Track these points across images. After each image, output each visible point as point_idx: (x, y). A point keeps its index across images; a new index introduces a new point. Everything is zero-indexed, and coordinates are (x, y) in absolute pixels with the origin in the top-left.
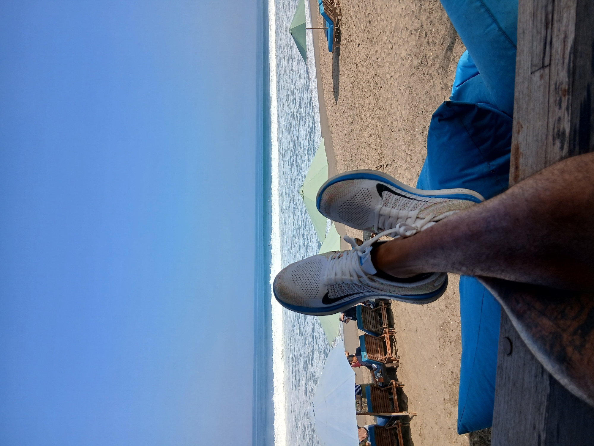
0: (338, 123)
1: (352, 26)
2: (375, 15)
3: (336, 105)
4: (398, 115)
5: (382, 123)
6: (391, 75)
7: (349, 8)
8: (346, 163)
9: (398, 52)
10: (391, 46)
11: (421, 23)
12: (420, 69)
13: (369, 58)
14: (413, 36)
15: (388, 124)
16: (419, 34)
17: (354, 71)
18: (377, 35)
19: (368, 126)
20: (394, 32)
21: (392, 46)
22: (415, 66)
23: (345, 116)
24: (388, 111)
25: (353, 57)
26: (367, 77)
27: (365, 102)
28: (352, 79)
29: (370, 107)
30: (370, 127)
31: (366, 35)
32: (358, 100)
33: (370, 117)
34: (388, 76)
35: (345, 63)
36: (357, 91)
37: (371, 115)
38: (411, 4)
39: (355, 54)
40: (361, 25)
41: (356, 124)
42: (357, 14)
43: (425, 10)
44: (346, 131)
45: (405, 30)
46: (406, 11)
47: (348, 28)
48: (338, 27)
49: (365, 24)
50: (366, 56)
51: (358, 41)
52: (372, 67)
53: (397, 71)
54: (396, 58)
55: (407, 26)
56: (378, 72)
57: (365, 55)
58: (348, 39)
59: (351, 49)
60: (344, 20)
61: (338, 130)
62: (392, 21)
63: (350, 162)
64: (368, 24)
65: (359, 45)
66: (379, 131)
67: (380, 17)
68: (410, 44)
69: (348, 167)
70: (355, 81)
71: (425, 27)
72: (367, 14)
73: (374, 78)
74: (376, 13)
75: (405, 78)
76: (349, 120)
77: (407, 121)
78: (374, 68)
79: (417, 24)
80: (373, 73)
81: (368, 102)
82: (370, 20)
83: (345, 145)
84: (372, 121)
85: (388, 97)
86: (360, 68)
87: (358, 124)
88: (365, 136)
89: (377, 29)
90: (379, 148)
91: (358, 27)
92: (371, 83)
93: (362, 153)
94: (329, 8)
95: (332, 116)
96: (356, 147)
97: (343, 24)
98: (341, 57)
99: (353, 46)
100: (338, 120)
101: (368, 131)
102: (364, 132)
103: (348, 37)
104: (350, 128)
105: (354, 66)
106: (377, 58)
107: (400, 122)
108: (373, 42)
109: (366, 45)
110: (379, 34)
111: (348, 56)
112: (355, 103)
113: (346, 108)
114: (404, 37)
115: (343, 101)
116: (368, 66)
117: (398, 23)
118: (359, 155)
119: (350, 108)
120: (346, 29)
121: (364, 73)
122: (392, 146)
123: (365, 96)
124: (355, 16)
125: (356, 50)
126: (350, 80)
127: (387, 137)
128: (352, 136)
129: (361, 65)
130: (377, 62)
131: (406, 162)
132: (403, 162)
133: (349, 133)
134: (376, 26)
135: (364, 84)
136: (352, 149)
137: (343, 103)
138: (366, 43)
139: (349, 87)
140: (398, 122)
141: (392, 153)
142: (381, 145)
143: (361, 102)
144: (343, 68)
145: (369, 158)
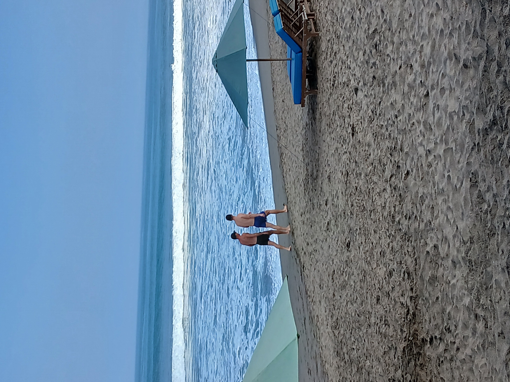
0: (318, 247)
1: (341, 55)
2: (387, 33)
3: (312, 209)
4: (449, 231)
5: (414, 248)
6: (428, 149)
7: (333, 23)
8: (336, 332)
9: (441, 103)
10: (424, 91)
11: (487, 44)
12: (490, 136)
13: (378, 114)
14: (472, 72)
15: (428, 249)
16: (485, 66)
17: (348, 141)
18: (393, 71)
19: (383, 254)
20: (429, 63)
21: (426, 91)
22: (479, 129)
23: (333, 232)
24: (425, 221)
25: (344, 114)
26: (376, 153)
27: (375, 204)
28: (344, 157)
29: (385, 214)
30: (389, 256)
31: (371, 70)
32: (359, 198)
33: (386, 233)
34: (421, 150)
35: (329, 125)
36: (357, 181)
37: (388, 230)
38: (463, 10)
39: (348, 108)
40: (358, 53)
41: (358, 248)
42: (351, 32)
43: (493, 20)
44: (335, 263)
45: (454, 59)
46: (453, 24)
47: (332, 59)
48: (311, 57)
49: (368, 51)
50: (373, 112)
51: (353, 83)
52: (387, 133)
53: (441, 140)
54: (437, 116)
55: (457, 51)
56: (399, 142)
57: (370, 110)
58: (332, 80)
59: (341, 99)
60: (324, 44)
61: (317, 262)
62: (425, 43)
63: (348, 331)
64: (374, 51)
65: (356, 90)
66: (409, 262)
67: (399, 37)
68: (466, 86)
69: (341, 342)
70: (352, 161)
71: (496, 53)
72: (370, 32)
73: (391, 154)
74: (390, 29)
75: (460, 153)
76: (342, 237)
77: (471, 243)
78: (390, 134)
79: (477, 48)
80: (389, 145)
81: (381, 204)
82: (378, 42)
83: (334, 295)
84: (392, 242)
85: (424, 193)
86: (360, 136)
87: (361, 249)
88: (377, 275)
89: (394, 60)
90: (411, 300)
91: (354, 56)
92: (384, 165)
93: (373, 313)
94: (292, 21)
95: (304, 232)
96: (359, 298)
97: (323, 51)
98: (320, 114)
99: (345, 94)
100: (318, 241)
101: (384, 264)
102: (375, 266)
103: (334, 76)
104: (344, 258)
105: (348, 132)
106: (396, 115)
107: (454, 245)
108: (387, 85)
109: (372, 90)
110: (398, 69)
111: (333, 113)
112: (352, 205)
113: (333, 216)
114: (452, 73)
115: (326, 202)
116: (377, 131)
117: (437, 46)
118: (367, 316)
119: (342, 216)
120: (330, 60)
121: (369, 145)
122: (440, 297)
123: (373, 191)
124: (346, 36)
125: (351, 101)
126: (339, 160)
127: (428, 277)
128: (349, 275)
129: (361, 129)
130: (396, 123)
131: (474, 332)
132: (469, 333)
133: (342, 269)
134: (390, 54)
135: (371, 167)
136: (349, 303)
137: (326, 205)
138: (371, 86)
139: (339, 172)
140: (449, 246)
141: (440, 312)
142: (414, 295)
143: (365, 204)
144: (324, 136)
145: (390, 321)
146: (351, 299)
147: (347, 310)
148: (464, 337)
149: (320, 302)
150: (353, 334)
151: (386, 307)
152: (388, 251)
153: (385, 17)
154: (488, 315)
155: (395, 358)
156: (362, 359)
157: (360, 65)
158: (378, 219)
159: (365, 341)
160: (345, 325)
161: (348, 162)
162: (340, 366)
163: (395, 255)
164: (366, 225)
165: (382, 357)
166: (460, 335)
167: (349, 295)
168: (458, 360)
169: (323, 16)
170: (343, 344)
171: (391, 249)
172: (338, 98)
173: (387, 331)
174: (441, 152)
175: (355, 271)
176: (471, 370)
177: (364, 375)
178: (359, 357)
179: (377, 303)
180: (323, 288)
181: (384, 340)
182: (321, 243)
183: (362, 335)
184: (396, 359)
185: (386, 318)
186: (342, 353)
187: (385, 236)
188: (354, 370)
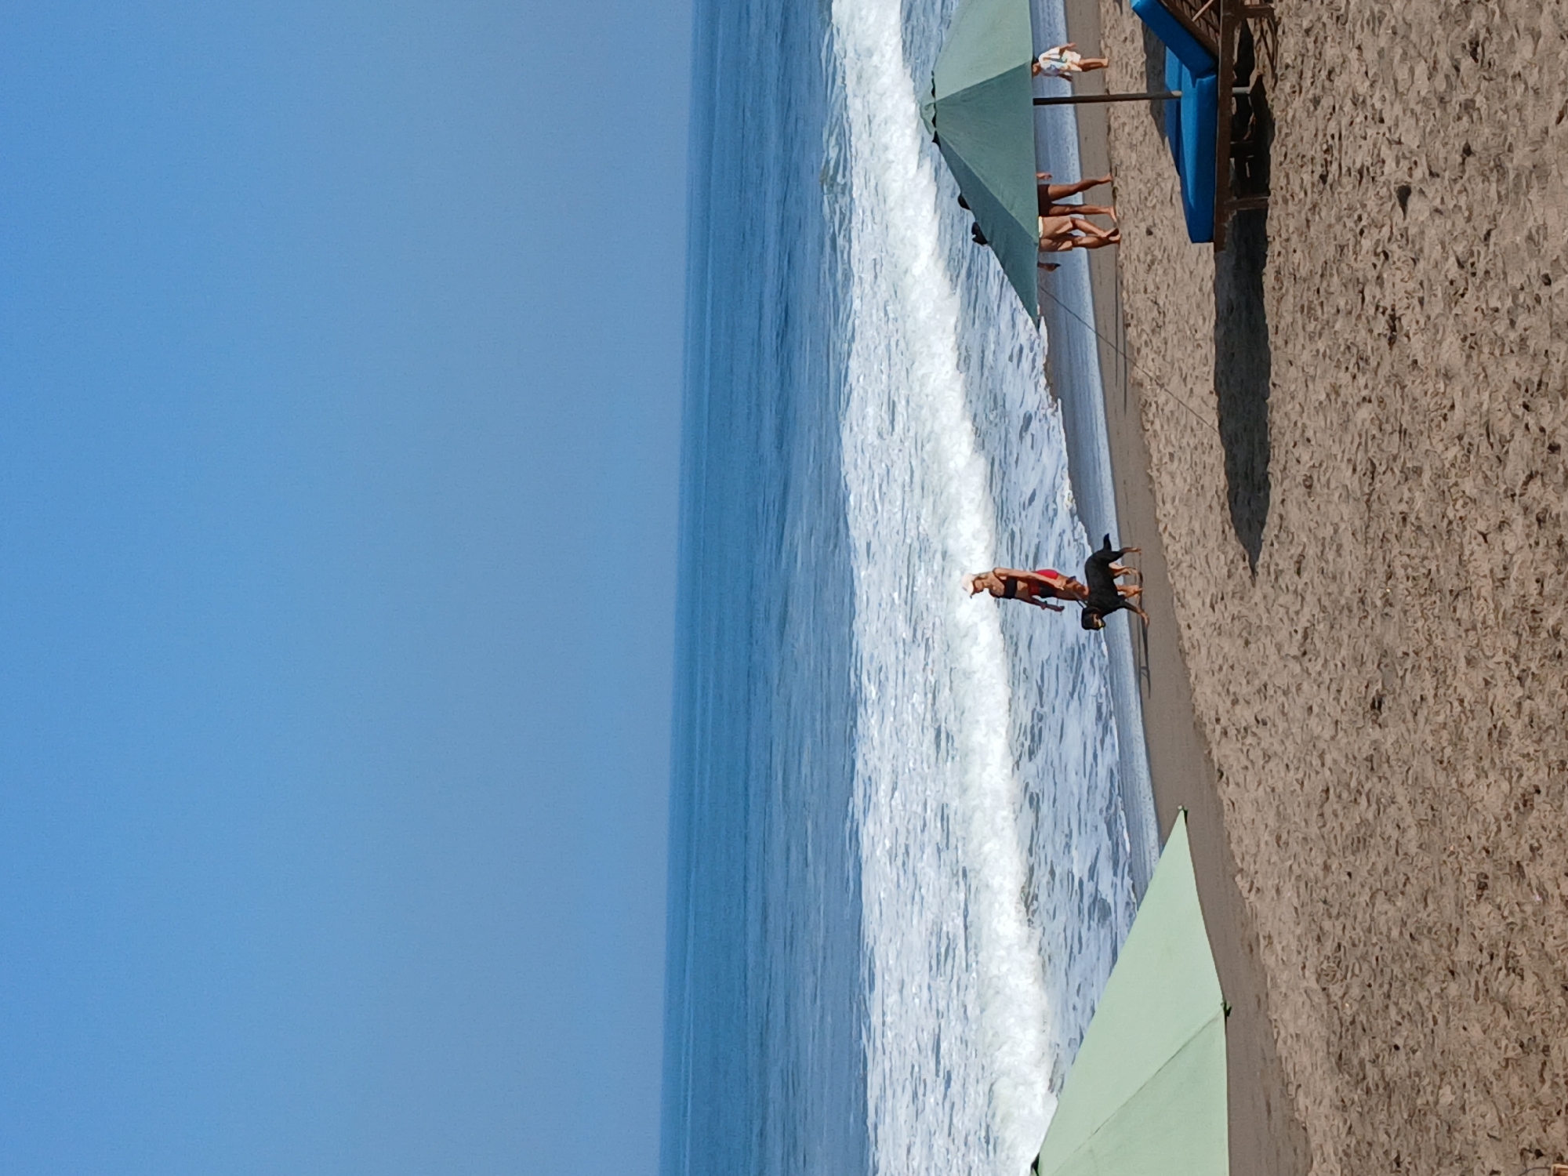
0: (1270, 710)
1: (1352, 79)
3: (1249, 584)
8: (1336, 990)
13: (1480, 274)
17: (1373, 363)
18: (1534, 128)
19: (1499, 735)
23: (1321, 661)
25: (1360, 275)
26: (1471, 404)
27: (1471, 569)
28: (1365, 413)
29: (1507, 603)
30: (1519, 742)
31: (1455, 128)
32: (1413, 552)
33: (1509, 668)
35: (1308, 310)
36: (1406, 495)
37: (1516, 657)
39: (1376, 254)
40: (1412, 71)
41: (1409, 716)
44: (1329, 763)
47: (1318, 93)
48: (1247, 85)
49: (1446, 64)
50: (1461, 265)
51: (1393, 172)
52: (1513, 336)
56: (1556, 366)
57: (1452, 259)
58: (1319, 160)
59: (1350, 224)
60: (1289, 47)
61: (1267, 757)
63: (1375, 987)
64: (1467, 63)
65: (1404, 193)
69: (1353, 1022)
70: (1388, 428)
73: (1526, 407)
76: (1353, 683)
78: (1522, 340)
80: (1519, 374)
81: (1492, 571)
82: (1483, 34)
83: (1326, 868)
84: (1529, 698)
86: (1417, 346)
87: (1421, 718)
88: (1479, 806)
89: (1536, 92)
91: (1396, 81)
92: (1503, 442)
93: (1465, 929)
95: (1220, 661)
96: (1413, 881)
97: (1287, 66)
98: (1278, 272)
99: (1364, 206)
100: (1271, 692)
101: (1503, 769)
102: (1470, 775)
103: (1325, 147)
104: (1362, 747)
105: (1376, 332)
106: (1546, 276)
108: (1512, 175)
109: (1460, 192)
110: (1554, 122)
111: (1324, 269)
112: (1389, 576)
113: (1323, 609)
115: (1299, 562)
116: (1478, 329)
118: (1444, 940)
119: (1355, 610)
120: (1310, 96)
121: (1448, 376)
123: (1464, 529)
124: (1367, 14)
125: (1386, 230)
126: (1345, 424)
128: (1378, 802)
129: (1422, 322)
130: (1545, 303)
133: (1353, 784)
134: (1525, 74)
135: (1457, 448)
136: (1381, 896)
137: (1299, 573)
138: (1455, 180)
139: (1344, 465)
143: (1434, 569)
144: (1290, 345)
145: (1525, 961)
146: (1388, 882)
147: (1372, 919)
149: (1278, 891)
150: (1393, 999)
151: (1512, 913)
152: (1516, 727)
156: (1427, 1080)
157: (1418, 110)
158: (1480, 619)
159: (1435, 1023)
160: (1365, 966)
161: (1375, 431)
162: (1348, 1103)
163: (1540, 740)
164: (1438, 642)
165: (1499, 1077)
167: (1380, 868)
170: (1359, 1031)
171: (1527, 719)
172: (1339, 219)
173: (1515, 990)
175: (1399, 789)
177: (1432, 1134)
178: (1418, 1074)
179: (1479, 897)
180: (1287, 844)
181: (1504, 1021)
182: (1282, 699)
183: (1425, 1003)
184: (1548, 1084)
185: (1510, 949)
186: (1356, 1062)
187: (1507, 678)
188: (1397, 1116)
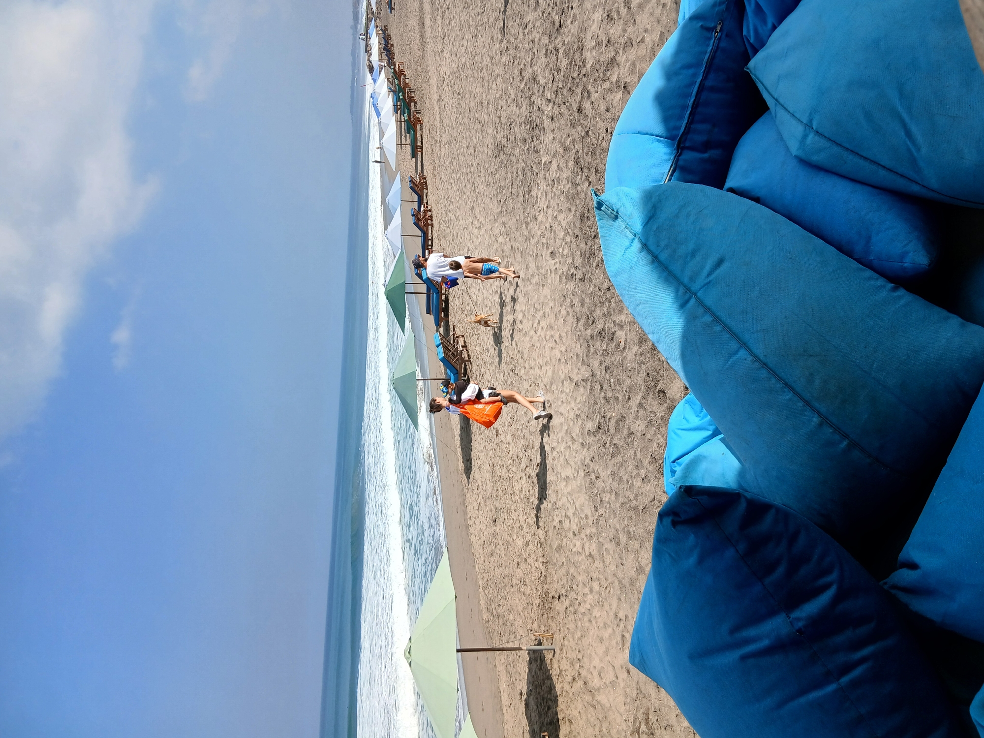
2: (520, 361)
5: (544, 523)
11: (592, 370)
13: (515, 420)
14: (582, 390)
15: (555, 524)
16: (591, 386)
19: (521, 528)
23: (483, 510)
24: (552, 502)
26: (514, 450)
28: (491, 453)
29: (522, 496)
30: (525, 529)
36: (501, 471)
37: (524, 509)
38: (573, 345)
40: (500, 375)
41: (502, 523)
44: (485, 535)
45: (569, 380)
46: (567, 355)
50: (511, 419)
52: (522, 434)
55: (570, 375)
56: (531, 442)
64: (511, 373)
67: (529, 363)
68: (578, 400)
70: (496, 456)
71: (599, 377)
73: (525, 451)
76: (490, 515)
78: (524, 435)
79: (585, 373)
80: (524, 443)
85: (550, 480)
86: (502, 437)
87: (505, 524)
88: (517, 545)
90: (543, 565)
92: (521, 459)
94: (451, 351)
96: (503, 564)
100: (472, 518)
101: (522, 536)
102: (515, 537)
104: (492, 531)
107: (574, 521)
112: (497, 490)
113: (483, 498)
114: (568, 391)
115: (478, 487)
117: (556, 371)
119: (490, 498)
121: (509, 444)
122: (565, 562)
123: (513, 479)
127: (555, 547)
128: (495, 544)
131: (591, 591)
132: (587, 590)
133: (490, 540)
135: (511, 460)
139: (487, 464)
140: (570, 521)
141: (565, 574)
142: (545, 561)
143: (507, 488)
144: (476, 437)
145: (528, 583)
146: (498, 564)
148: (584, 594)
152: (525, 526)
153: (518, 349)
154: (601, 576)
155: (532, 612)
157: (501, 383)
161: (494, 456)
164: (508, 505)
166: (580, 593)
167: (496, 561)
168: (580, 614)
169: (474, 347)
174: (562, 449)
175: (500, 541)
176: (590, 621)
179: (517, 567)
182: (474, 519)
